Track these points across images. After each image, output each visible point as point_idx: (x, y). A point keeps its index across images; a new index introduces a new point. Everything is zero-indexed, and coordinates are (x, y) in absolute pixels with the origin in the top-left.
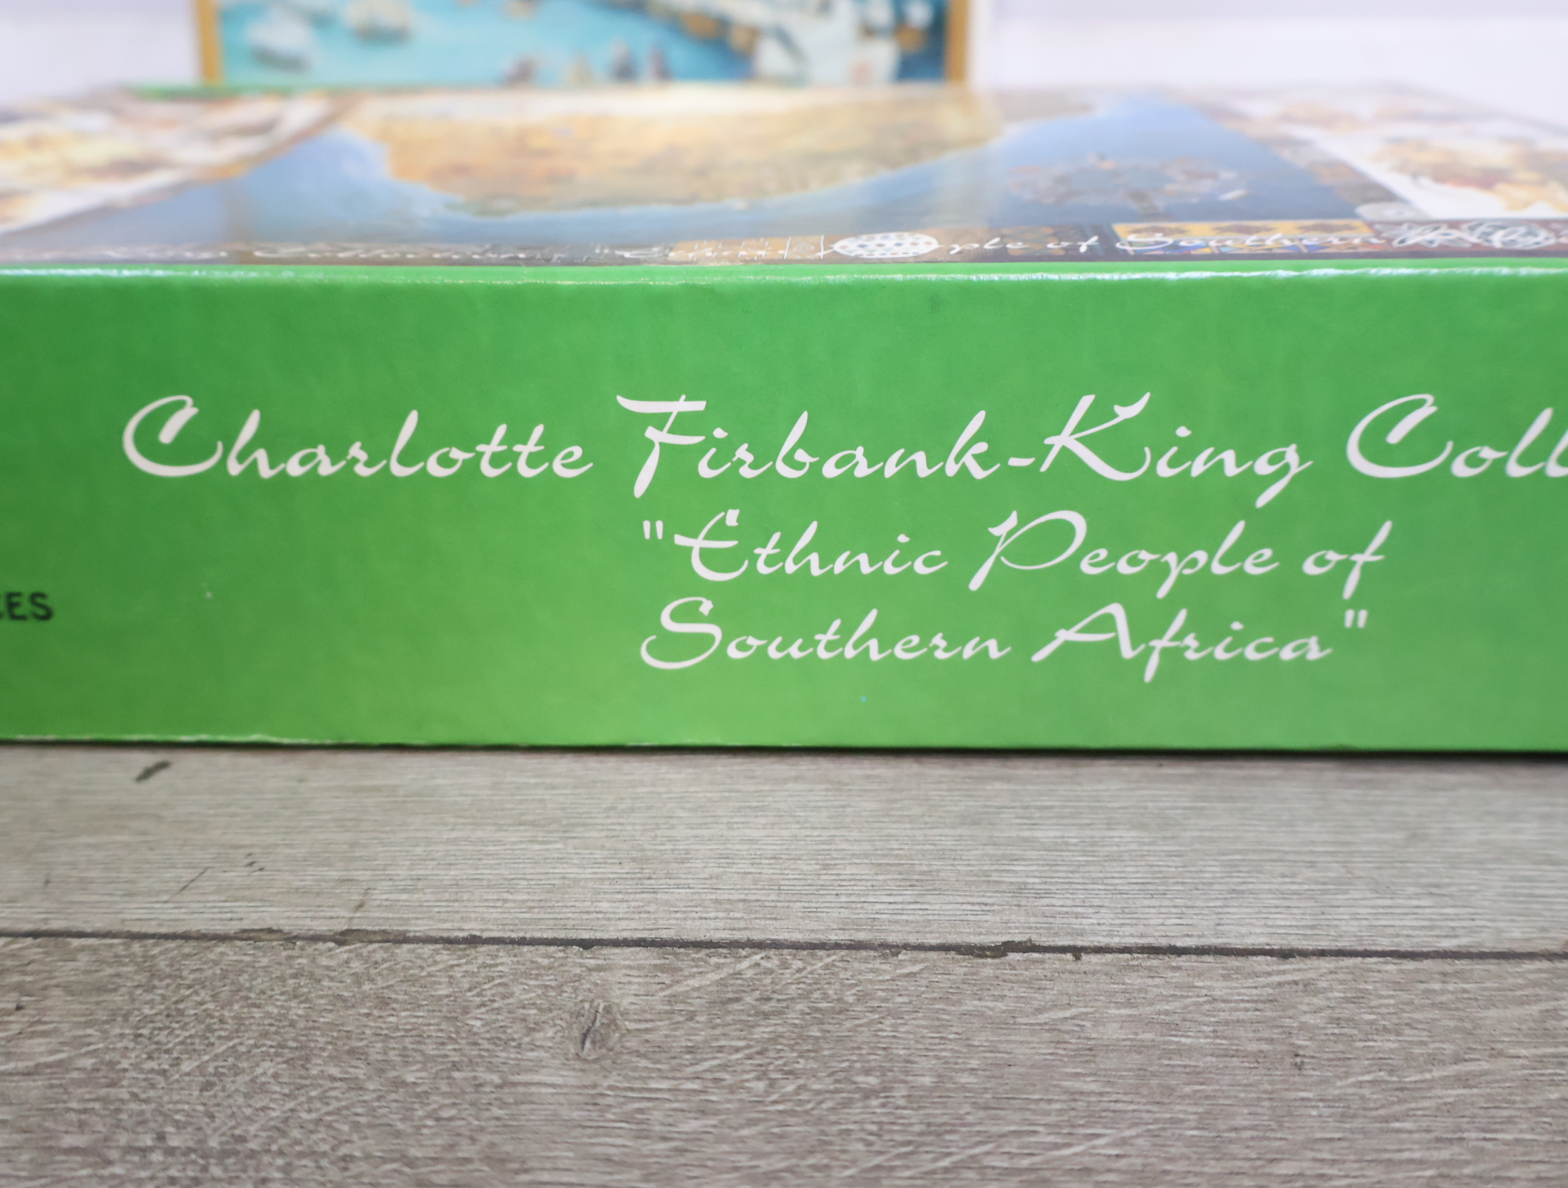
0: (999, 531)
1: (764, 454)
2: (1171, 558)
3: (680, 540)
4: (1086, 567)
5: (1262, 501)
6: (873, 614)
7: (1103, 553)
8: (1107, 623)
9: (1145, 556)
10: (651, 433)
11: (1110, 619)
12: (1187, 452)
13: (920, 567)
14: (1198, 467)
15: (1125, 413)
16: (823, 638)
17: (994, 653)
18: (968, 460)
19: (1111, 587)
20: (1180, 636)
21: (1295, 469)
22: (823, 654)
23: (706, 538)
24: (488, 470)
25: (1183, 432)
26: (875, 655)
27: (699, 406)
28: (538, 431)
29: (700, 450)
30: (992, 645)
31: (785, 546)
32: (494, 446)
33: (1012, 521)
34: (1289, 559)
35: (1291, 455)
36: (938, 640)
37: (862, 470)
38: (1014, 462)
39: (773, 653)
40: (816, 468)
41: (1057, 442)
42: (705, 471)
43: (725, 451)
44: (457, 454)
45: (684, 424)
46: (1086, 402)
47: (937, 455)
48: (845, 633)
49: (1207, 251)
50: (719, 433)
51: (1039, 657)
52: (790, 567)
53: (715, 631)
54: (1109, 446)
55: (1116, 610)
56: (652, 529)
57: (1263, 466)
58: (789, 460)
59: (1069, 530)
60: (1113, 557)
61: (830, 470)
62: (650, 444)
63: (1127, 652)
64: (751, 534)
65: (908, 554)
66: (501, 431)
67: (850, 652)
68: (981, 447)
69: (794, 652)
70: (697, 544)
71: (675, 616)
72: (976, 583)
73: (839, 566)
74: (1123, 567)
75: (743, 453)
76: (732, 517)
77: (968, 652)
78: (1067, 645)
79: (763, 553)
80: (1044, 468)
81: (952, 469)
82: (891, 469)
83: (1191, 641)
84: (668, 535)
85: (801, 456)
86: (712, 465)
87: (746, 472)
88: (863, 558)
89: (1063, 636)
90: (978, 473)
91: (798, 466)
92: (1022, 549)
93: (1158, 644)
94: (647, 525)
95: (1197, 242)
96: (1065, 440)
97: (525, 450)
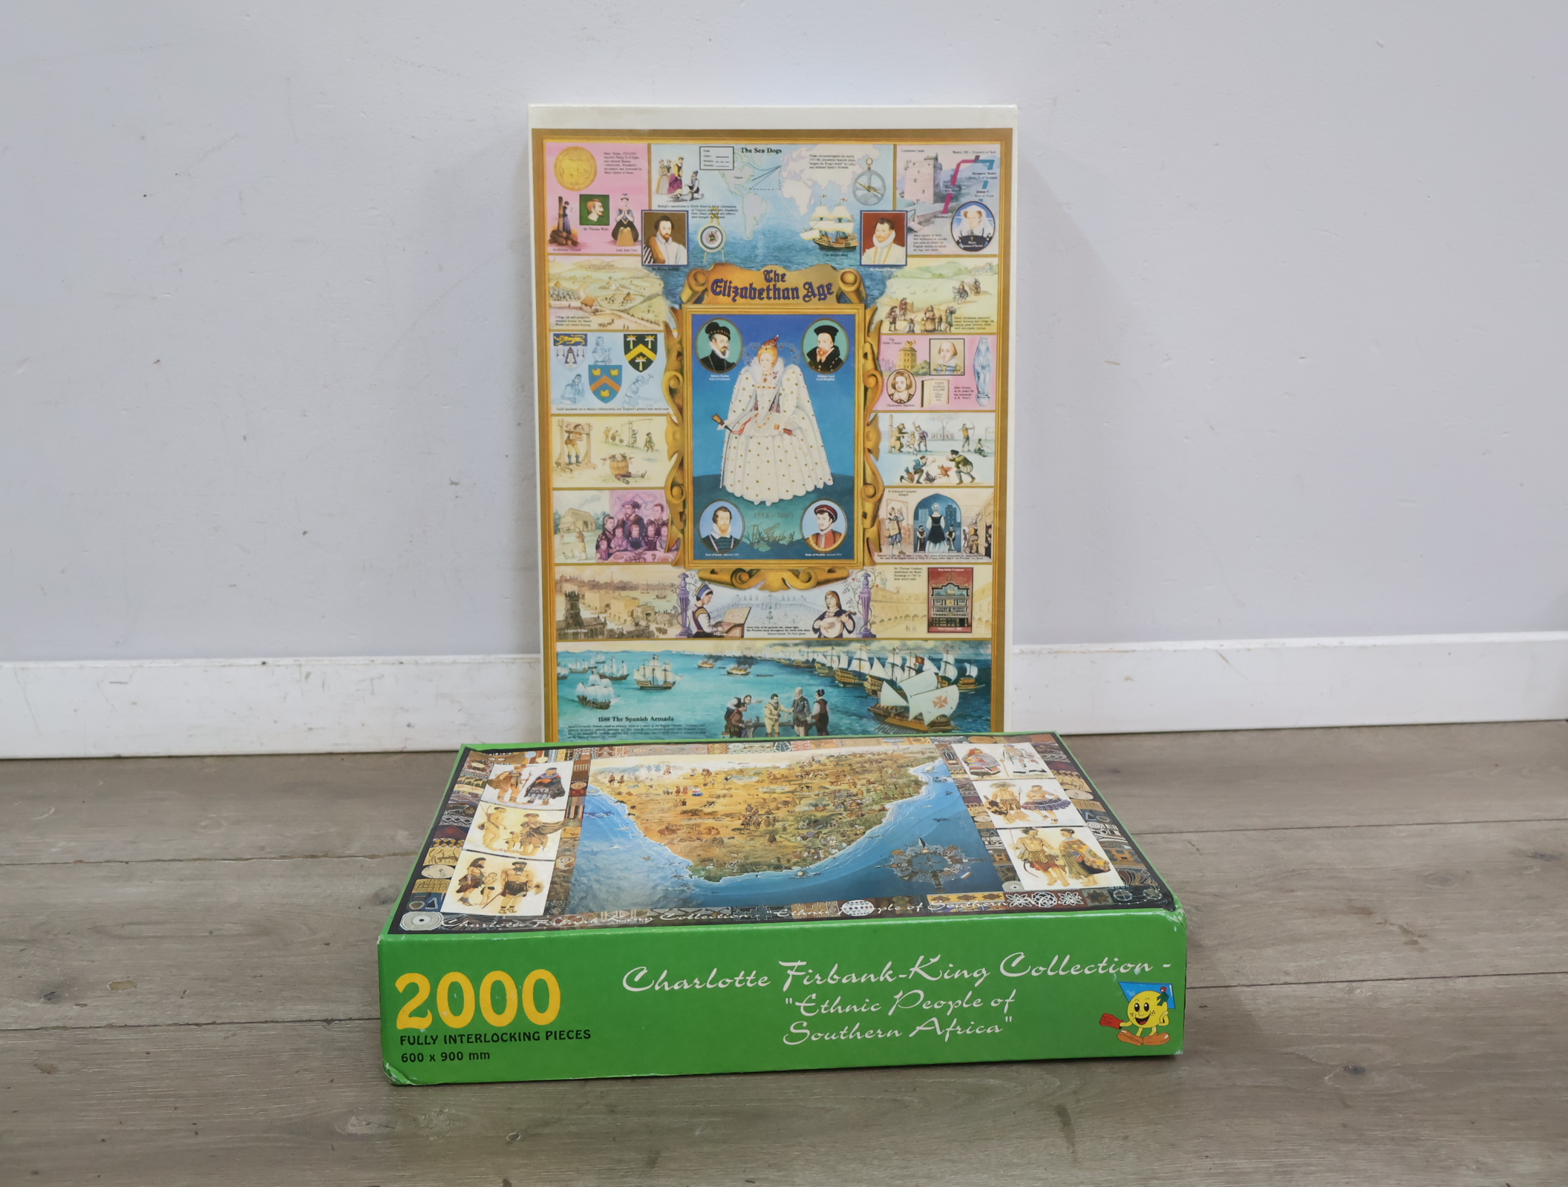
0: (897, 997)
1: (824, 976)
2: (950, 1003)
3: (797, 1004)
4: (924, 1006)
5: (976, 985)
6: (858, 1024)
7: (929, 1002)
8: (932, 1024)
9: (942, 1003)
10: (789, 972)
11: (933, 1022)
12: (953, 971)
13: (873, 1009)
14: (956, 975)
15: (933, 961)
16: (842, 1033)
17: (897, 1035)
18: (887, 976)
19: (932, 1012)
20: (955, 1027)
21: (985, 975)
22: (842, 1037)
23: (806, 1003)
24: (737, 985)
25: (951, 965)
26: (859, 1037)
27: (804, 963)
28: (754, 972)
29: (804, 976)
30: (896, 1032)
31: (830, 1004)
32: (740, 977)
33: (901, 993)
34: (986, 1002)
35: (984, 971)
36: (879, 1031)
37: (854, 980)
38: (900, 976)
39: (826, 1038)
40: (840, 980)
41: (913, 970)
42: (805, 982)
43: (812, 976)
44: (728, 981)
45: (799, 969)
46: (922, 958)
47: (877, 975)
48: (849, 1031)
49: (954, 910)
50: (810, 971)
51: (911, 1036)
52: (832, 1011)
53: (808, 1032)
54: (931, 970)
55: (935, 1019)
56: (789, 1001)
57: (976, 975)
58: (832, 978)
59: (919, 995)
60: (932, 1003)
61: (844, 981)
62: (789, 975)
63: (939, 1033)
64: (820, 1001)
65: (869, 1005)
66: (742, 973)
67: (851, 1037)
68: (891, 972)
69: (833, 1037)
70: (802, 1005)
71: (795, 1028)
72: (890, 1013)
73: (847, 1010)
74: (936, 1006)
75: (818, 977)
76: (814, 996)
77: (889, 1035)
78: (920, 1030)
79: (823, 1007)
80: (910, 978)
81: (882, 979)
82: (863, 979)
83: (958, 1028)
84: (794, 1002)
85: (835, 977)
86: (808, 981)
87: (818, 982)
88: (855, 1007)
89: (918, 1028)
90: (890, 980)
91: (835, 980)
92: (904, 1002)
93: (948, 1030)
94: (787, 999)
95: (952, 906)
96: (916, 969)
97: (749, 978)
